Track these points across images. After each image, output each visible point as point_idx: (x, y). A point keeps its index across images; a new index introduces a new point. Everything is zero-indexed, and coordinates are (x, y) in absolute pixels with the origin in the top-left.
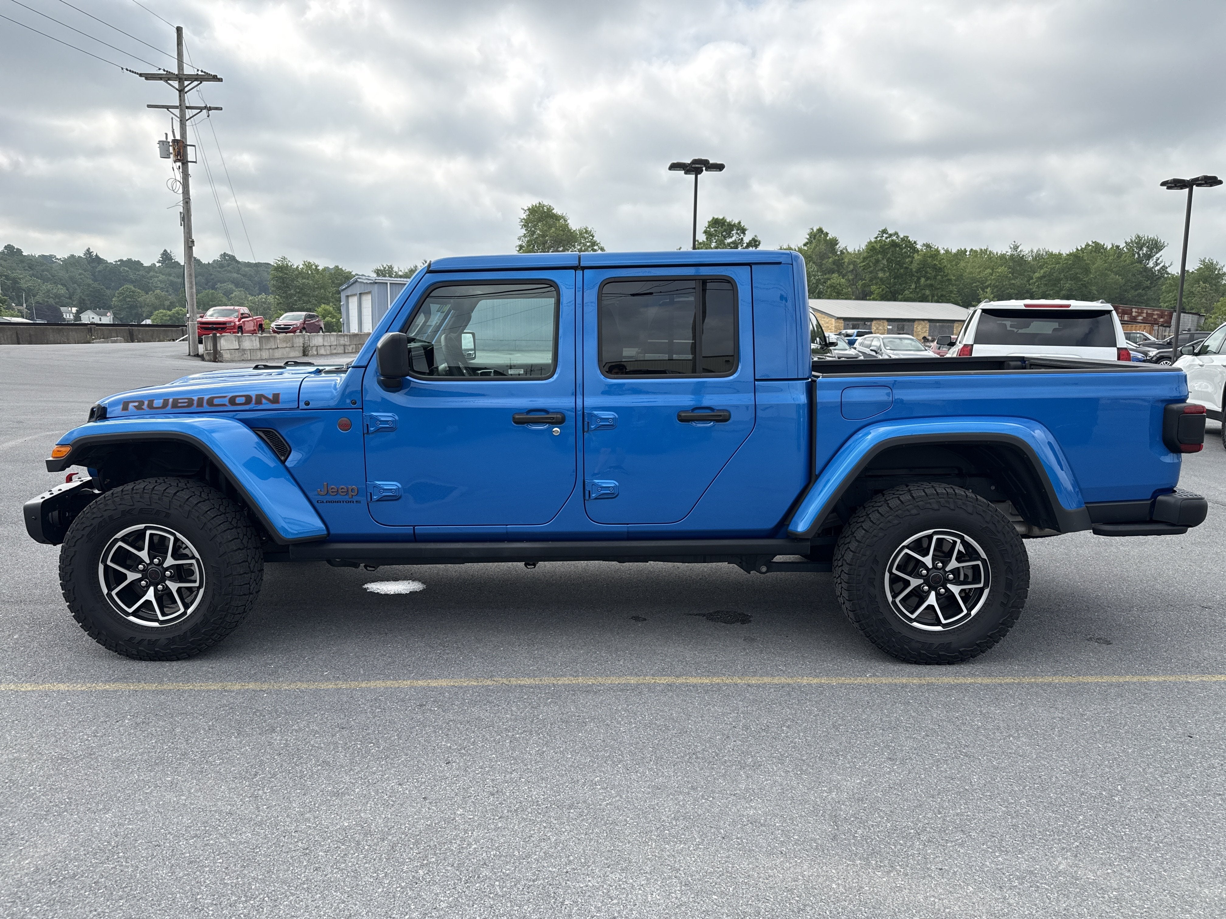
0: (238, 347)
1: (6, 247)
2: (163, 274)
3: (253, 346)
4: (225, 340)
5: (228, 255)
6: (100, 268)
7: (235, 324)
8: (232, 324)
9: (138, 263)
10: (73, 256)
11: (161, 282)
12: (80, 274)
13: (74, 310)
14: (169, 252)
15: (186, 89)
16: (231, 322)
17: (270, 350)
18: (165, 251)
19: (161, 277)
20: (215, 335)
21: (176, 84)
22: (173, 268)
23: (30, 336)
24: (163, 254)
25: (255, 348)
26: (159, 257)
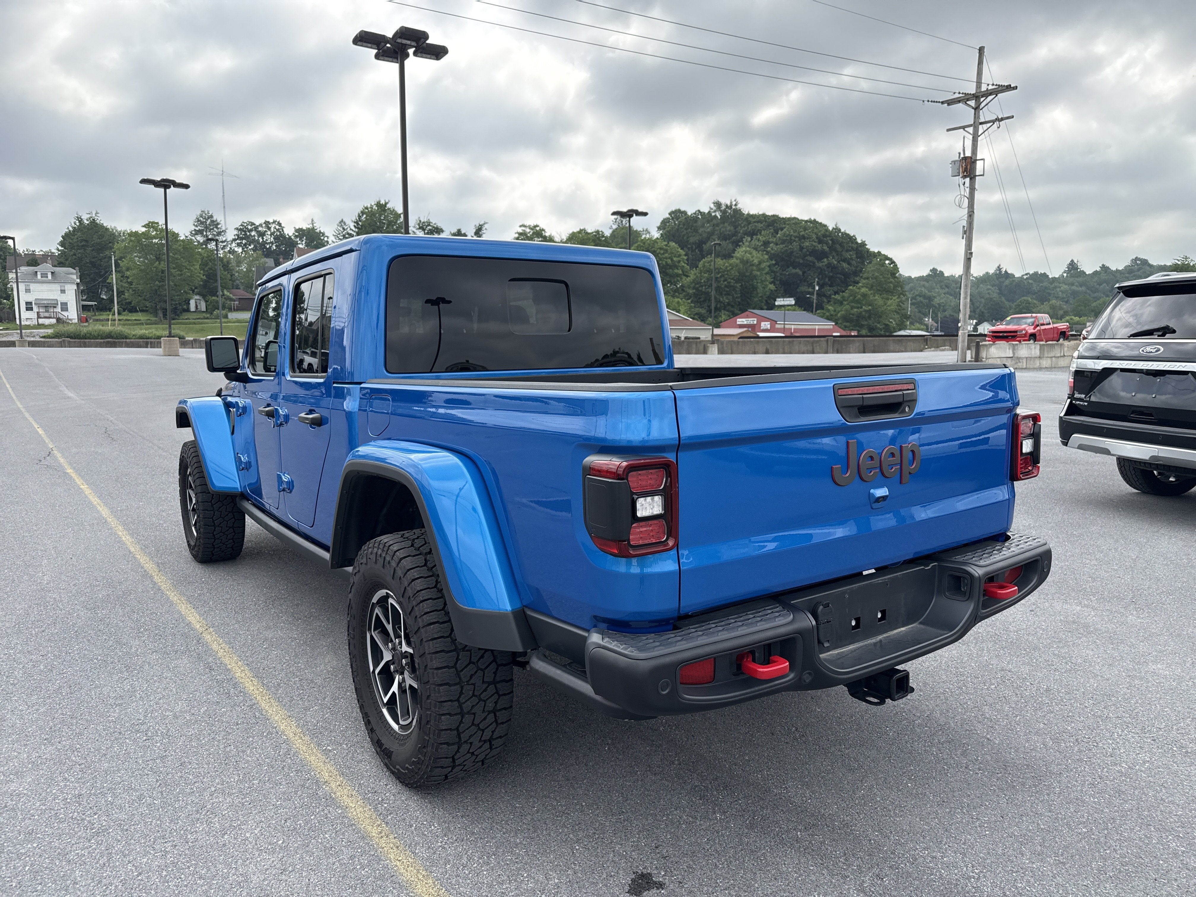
0: (1011, 355)
1: (931, 270)
2: (1066, 284)
3: (1031, 354)
4: (997, 348)
5: (1140, 259)
6: (1007, 282)
7: (1027, 332)
8: (1024, 332)
9: (1045, 275)
10: (987, 273)
11: (1062, 292)
12: (988, 289)
13: (975, 321)
14: (1076, 261)
15: (983, 105)
16: (1022, 330)
17: (1053, 359)
18: (1072, 261)
19: (1065, 287)
20: (978, 343)
21: (972, 103)
22: (1077, 277)
23: (874, 346)
24: (1070, 264)
25: (1033, 356)
26: (1065, 268)
